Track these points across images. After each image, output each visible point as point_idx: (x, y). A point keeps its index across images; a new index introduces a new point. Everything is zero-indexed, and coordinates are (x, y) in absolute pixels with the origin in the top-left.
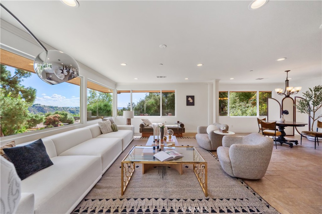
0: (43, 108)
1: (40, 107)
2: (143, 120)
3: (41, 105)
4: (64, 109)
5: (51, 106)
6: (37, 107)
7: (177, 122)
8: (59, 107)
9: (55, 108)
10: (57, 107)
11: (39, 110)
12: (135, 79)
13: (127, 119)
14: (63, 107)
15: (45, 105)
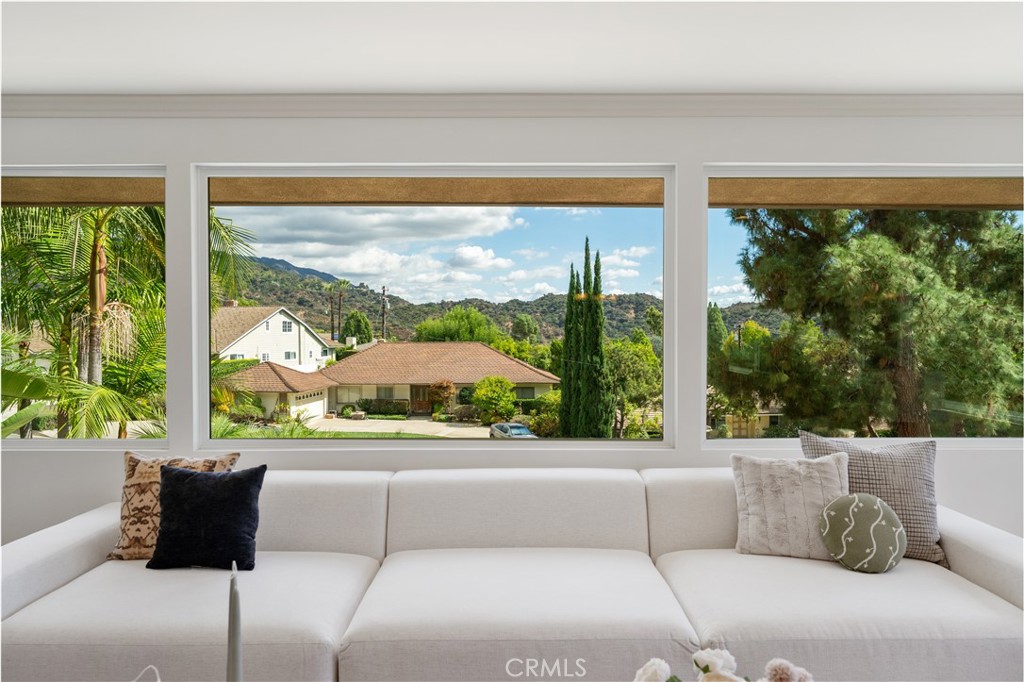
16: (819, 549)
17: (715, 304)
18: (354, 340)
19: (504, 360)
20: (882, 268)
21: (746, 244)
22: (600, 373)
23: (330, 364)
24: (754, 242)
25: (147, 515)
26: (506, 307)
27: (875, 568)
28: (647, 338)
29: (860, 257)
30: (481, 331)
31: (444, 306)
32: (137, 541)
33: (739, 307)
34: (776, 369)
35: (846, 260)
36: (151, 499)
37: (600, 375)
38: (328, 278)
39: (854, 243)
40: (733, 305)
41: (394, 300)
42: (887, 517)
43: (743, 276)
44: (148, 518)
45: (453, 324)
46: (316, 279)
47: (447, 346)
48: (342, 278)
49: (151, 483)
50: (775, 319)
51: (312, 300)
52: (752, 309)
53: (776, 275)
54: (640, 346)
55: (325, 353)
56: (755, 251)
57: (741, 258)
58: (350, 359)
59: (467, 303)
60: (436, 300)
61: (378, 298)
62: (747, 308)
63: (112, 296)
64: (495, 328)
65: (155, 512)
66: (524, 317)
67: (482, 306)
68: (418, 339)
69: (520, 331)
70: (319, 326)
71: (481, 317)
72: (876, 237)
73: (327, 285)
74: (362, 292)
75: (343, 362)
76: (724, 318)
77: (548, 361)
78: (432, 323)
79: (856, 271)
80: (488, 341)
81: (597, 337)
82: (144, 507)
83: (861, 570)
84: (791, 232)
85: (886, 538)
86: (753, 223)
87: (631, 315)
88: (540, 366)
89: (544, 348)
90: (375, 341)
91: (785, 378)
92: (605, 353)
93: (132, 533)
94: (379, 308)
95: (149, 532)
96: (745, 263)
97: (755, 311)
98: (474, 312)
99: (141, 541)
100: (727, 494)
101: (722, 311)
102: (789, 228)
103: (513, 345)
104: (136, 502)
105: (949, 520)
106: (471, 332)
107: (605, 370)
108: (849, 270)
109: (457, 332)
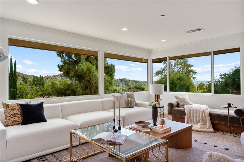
0: (128, 82)
1: (126, 81)
2: (177, 98)
3: (127, 80)
4: (144, 83)
5: (134, 80)
6: (124, 81)
7: (227, 106)
8: (140, 81)
9: (137, 83)
10: (139, 81)
11: (126, 84)
12: (162, 41)
13: (156, 95)
14: (143, 82)
15: (130, 80)
17: (42, 76)
20: (90, 69)
22: (17, 94)
25: (16, 115)
27: (133, 107)
28: (24, 84)
29: (86, 66)
32: (14, 121)
33: (47, 77)
34: (68, 90)
35: (83, 67)
36: (16, 111)
37: (16, 94)
40: (46, 76)
44: (17, 116)
49: (15, 108)
50: (56, 80)
52: (51, 77)
53: (68, 69)
56: (61, 63)
57: (58, 65)
62: (49, 77)
65: (18, 114)
72: (88, 62)
79: (85, 69)
81: (15, 84)
82: (15, 113)
83: (132, 107)
84: (70, 60)
86: (62, 57)
91: (70, 92)
92: (18, 88)
93: (13, 119)
95: (17, 119)
97: (51, 78)
99: (16, 121)
100: (113, 100)
102: (70, 59)
107: (18, 93)
108: (84, 69)
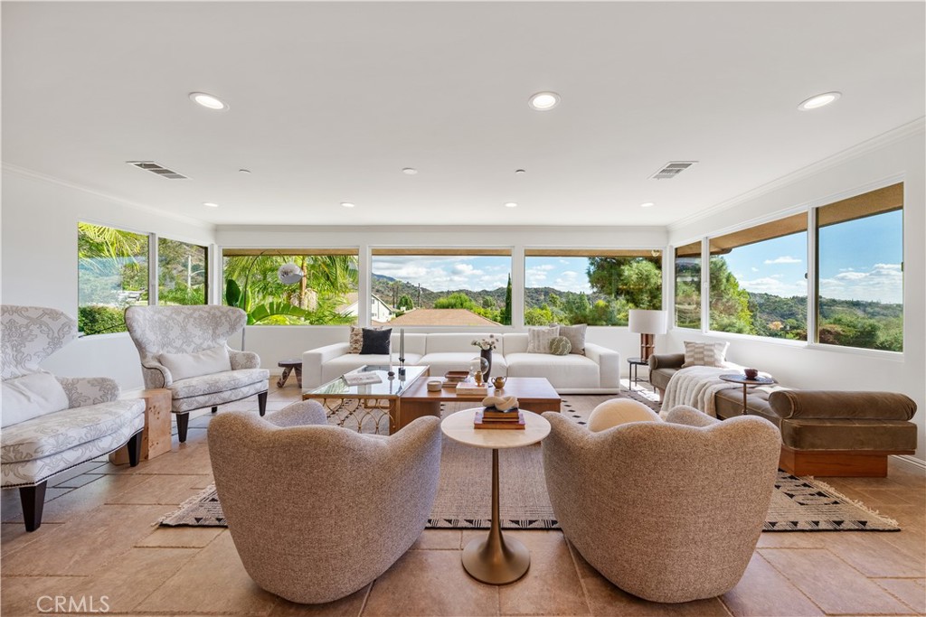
16: (547, 350)
18: (404, 308)
19: (478, 317)
20: (647, 276)
21: (588, 265)
23: (393, 319)
24: (592, 264)
25: (358, 341)
26: (480, 293)
27: (561, 354)
28: (548, 308)
29: (637, 271)
30: (467, 304)
31: (448, 292)
32: (356, 348)
35: (629, 272)
36: (360, 338)
38: (391, 279)
39: (635, 265)
41: (424, 290)
42: (566, 342)
43: (587, 279)
45: (453, 301)
46: (385, 280)
47: (450, 311)
48: (398, 280)
49: (359, 333)
51: (383, 290)
52: (595, 294)
54: (544, 311)
55: (390, 314)
57: (587, 271)
58: (403, 316)
59: (461, 291)
60: (445, 290)
61: (416, 289)
62: (593, 294)
63: (307, 286)
64: (473, 303)
65: (361, 341)
66: (488, 298)
67: (468, 293)
68: (436, 307)
69: (486, 304)
70: (387, 302)
71: (466, 297)
73: (391, 283)
74: (408, 286)
75: (400, 318)
76: (589, 299)
77: (499, 318)
78: (443, 300)
79: (635, 277)
80: (470, 309)
82: (357, 339)
83: (557, 355)
85: (564, 346)
87: (542, 297)
88: (495, 320)
89: (497, 312)
90: (414, 309)
93: (354, 346)
94: (417, 293)
95: (360, 346)
96: (589, 273)
98: (463, 295)
100: (527, 338)
101: (587, 296)
103: (482, 310)
104: (355, 338)
105: (587, 345)
106: (462, 304)
108: (632, 276)
109: (455, 305)
